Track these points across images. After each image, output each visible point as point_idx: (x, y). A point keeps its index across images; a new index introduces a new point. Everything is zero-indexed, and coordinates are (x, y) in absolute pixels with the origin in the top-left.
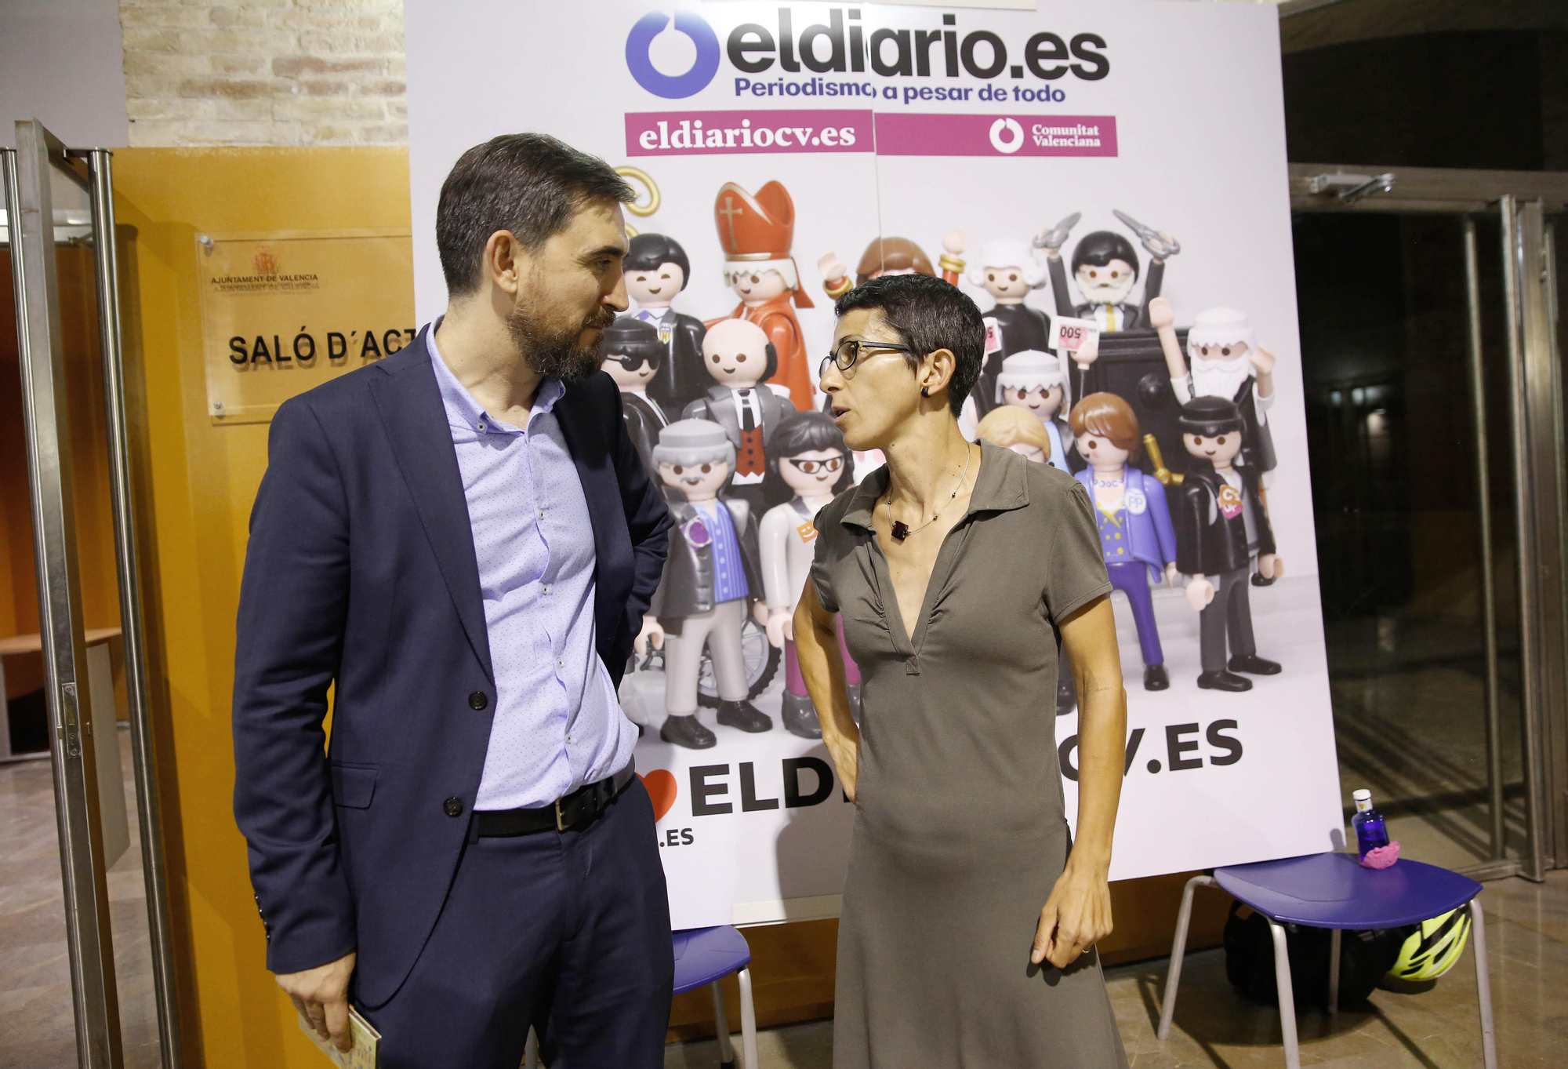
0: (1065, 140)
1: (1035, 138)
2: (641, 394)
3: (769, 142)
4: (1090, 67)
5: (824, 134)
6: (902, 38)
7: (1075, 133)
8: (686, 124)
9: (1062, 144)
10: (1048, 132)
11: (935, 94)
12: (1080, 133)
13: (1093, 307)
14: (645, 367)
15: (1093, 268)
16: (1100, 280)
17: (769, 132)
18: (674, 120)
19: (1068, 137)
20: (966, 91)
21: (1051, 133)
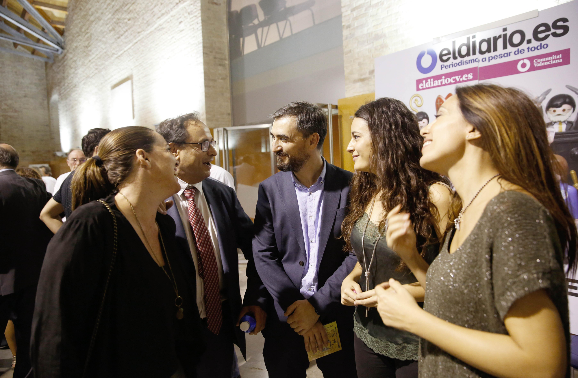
0: (547, 62)
1: (535, 64)
3: (449, 82)
4: (561, 31)
5: (464, 77)
6: (488, 41)
7: (551, 59)
8: (429, 80)
9: (545, 64)
10: (540, 61)
11: (499, 57)
12: (553, 58)
13: (553, 123)
15: (555, 109)
16: (557, 113)
17: (449, 79)
18: (426, 79)
19: (548, 61)
20: (510, 53)
21: (541, 61)
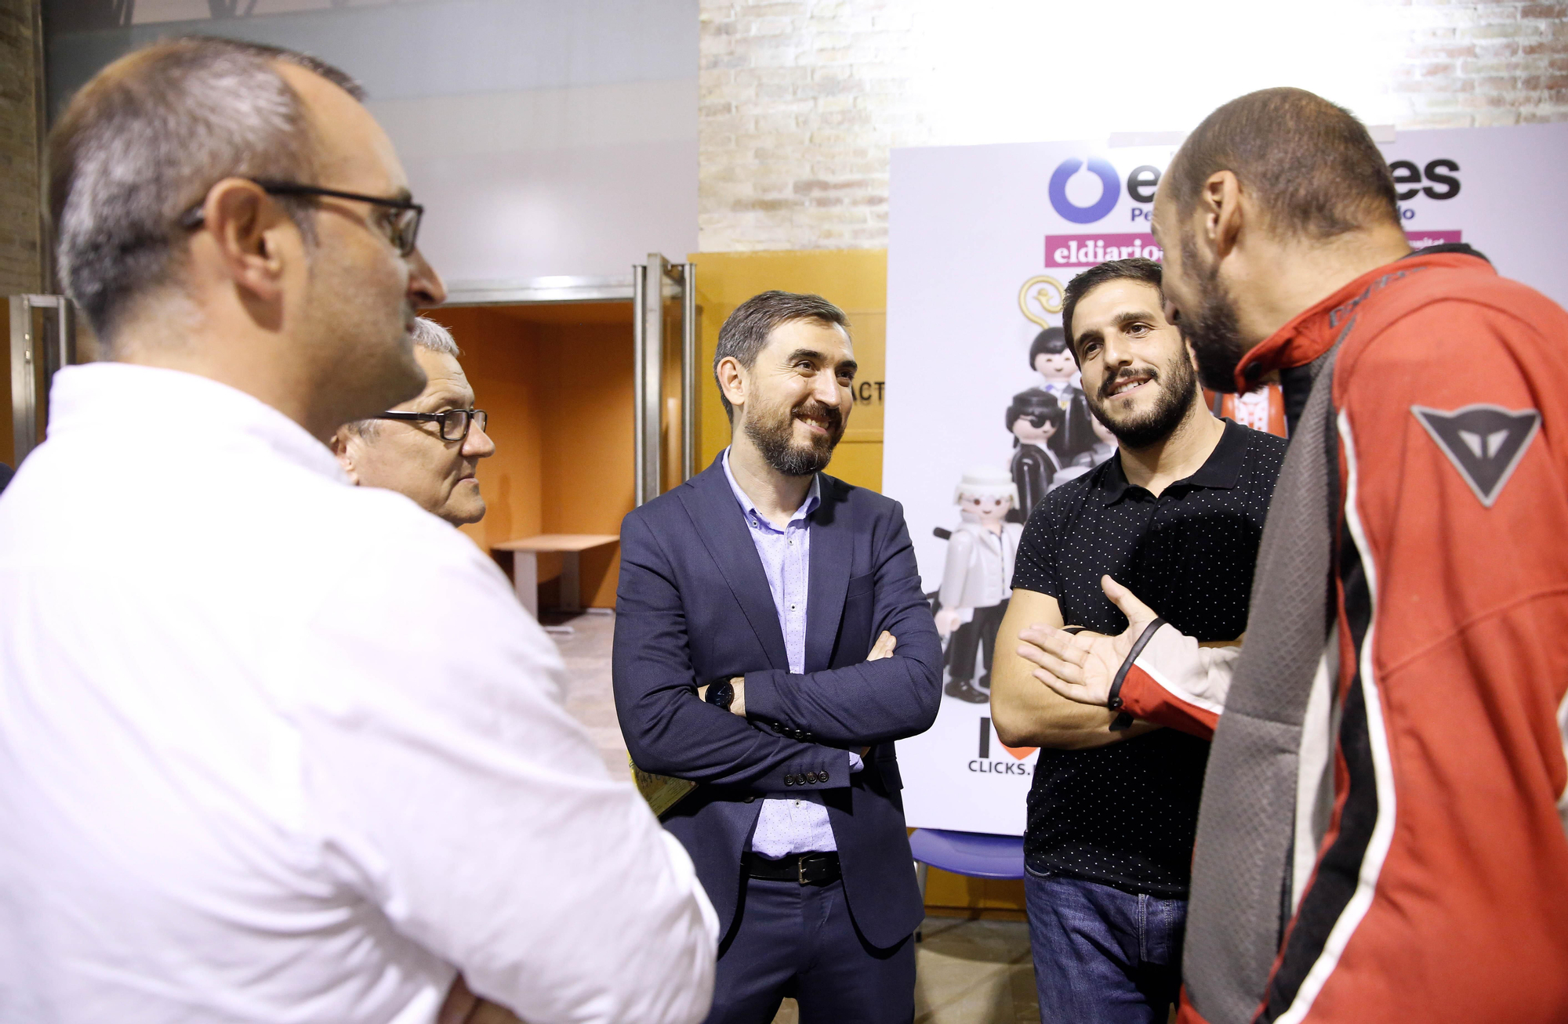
2: (1043, 446)
4: (1442, 188)
8: (1091, 243)
14: (1047, 426)
18: (1082, 241)
